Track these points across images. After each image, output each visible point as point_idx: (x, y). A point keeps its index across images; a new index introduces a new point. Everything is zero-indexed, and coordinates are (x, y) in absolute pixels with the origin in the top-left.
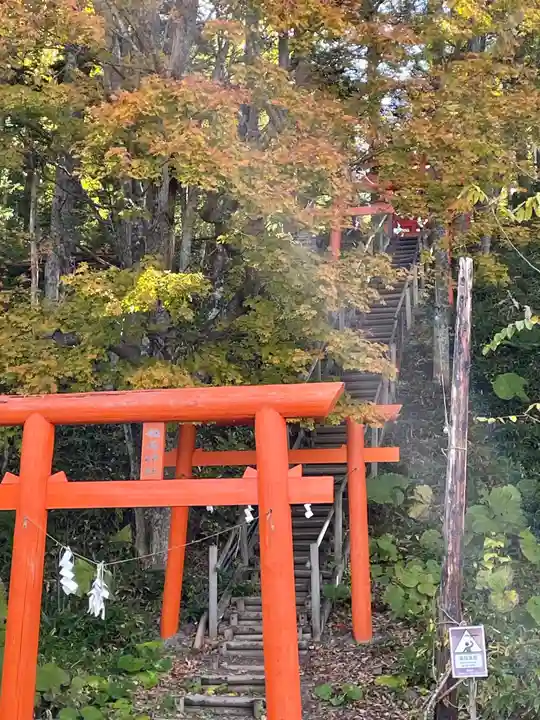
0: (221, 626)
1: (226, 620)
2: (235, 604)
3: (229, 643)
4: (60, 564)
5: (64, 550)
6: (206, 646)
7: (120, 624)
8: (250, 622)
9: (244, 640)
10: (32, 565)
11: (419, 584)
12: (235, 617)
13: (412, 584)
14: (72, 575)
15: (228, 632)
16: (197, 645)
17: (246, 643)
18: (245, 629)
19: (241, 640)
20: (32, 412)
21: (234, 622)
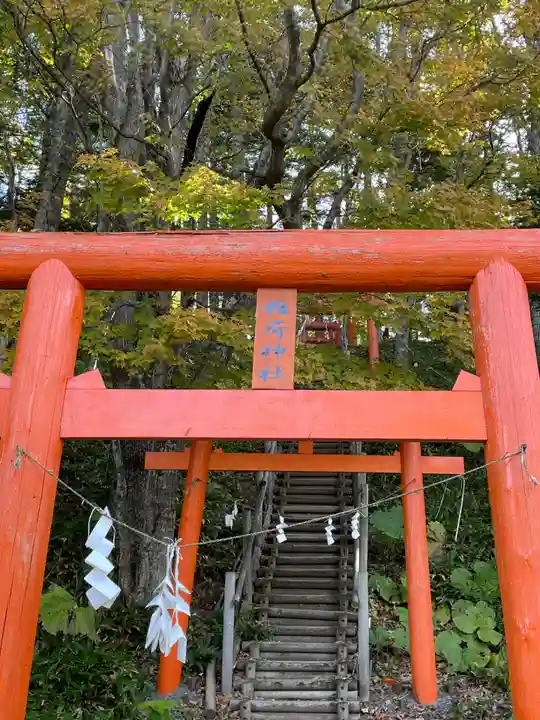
0: (237, 678)
1: (240, 671)
2: (248, 651)
3: (253, 702)
4: (87, 544)
5: (98, 515)
6: (224, 706)
7: (108, 674)
8: (273, 674)
9: (271, 698)
10: (27, 547)
11: (478, 629)
12: (253, 666)
13: (469, 629)
14: (110, 567)
15: (248, 688)
16: (211, 705)
17: (274, 702)
18: (269, 683)
19: (266, 699)
20: (45, 257)
21: (251, 674)
